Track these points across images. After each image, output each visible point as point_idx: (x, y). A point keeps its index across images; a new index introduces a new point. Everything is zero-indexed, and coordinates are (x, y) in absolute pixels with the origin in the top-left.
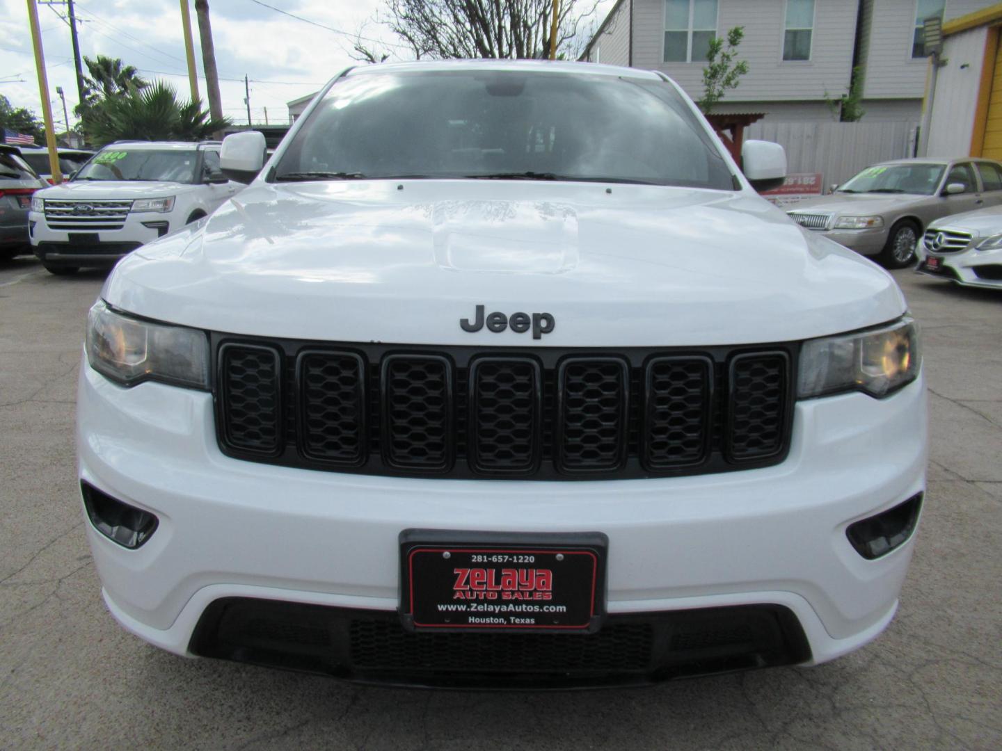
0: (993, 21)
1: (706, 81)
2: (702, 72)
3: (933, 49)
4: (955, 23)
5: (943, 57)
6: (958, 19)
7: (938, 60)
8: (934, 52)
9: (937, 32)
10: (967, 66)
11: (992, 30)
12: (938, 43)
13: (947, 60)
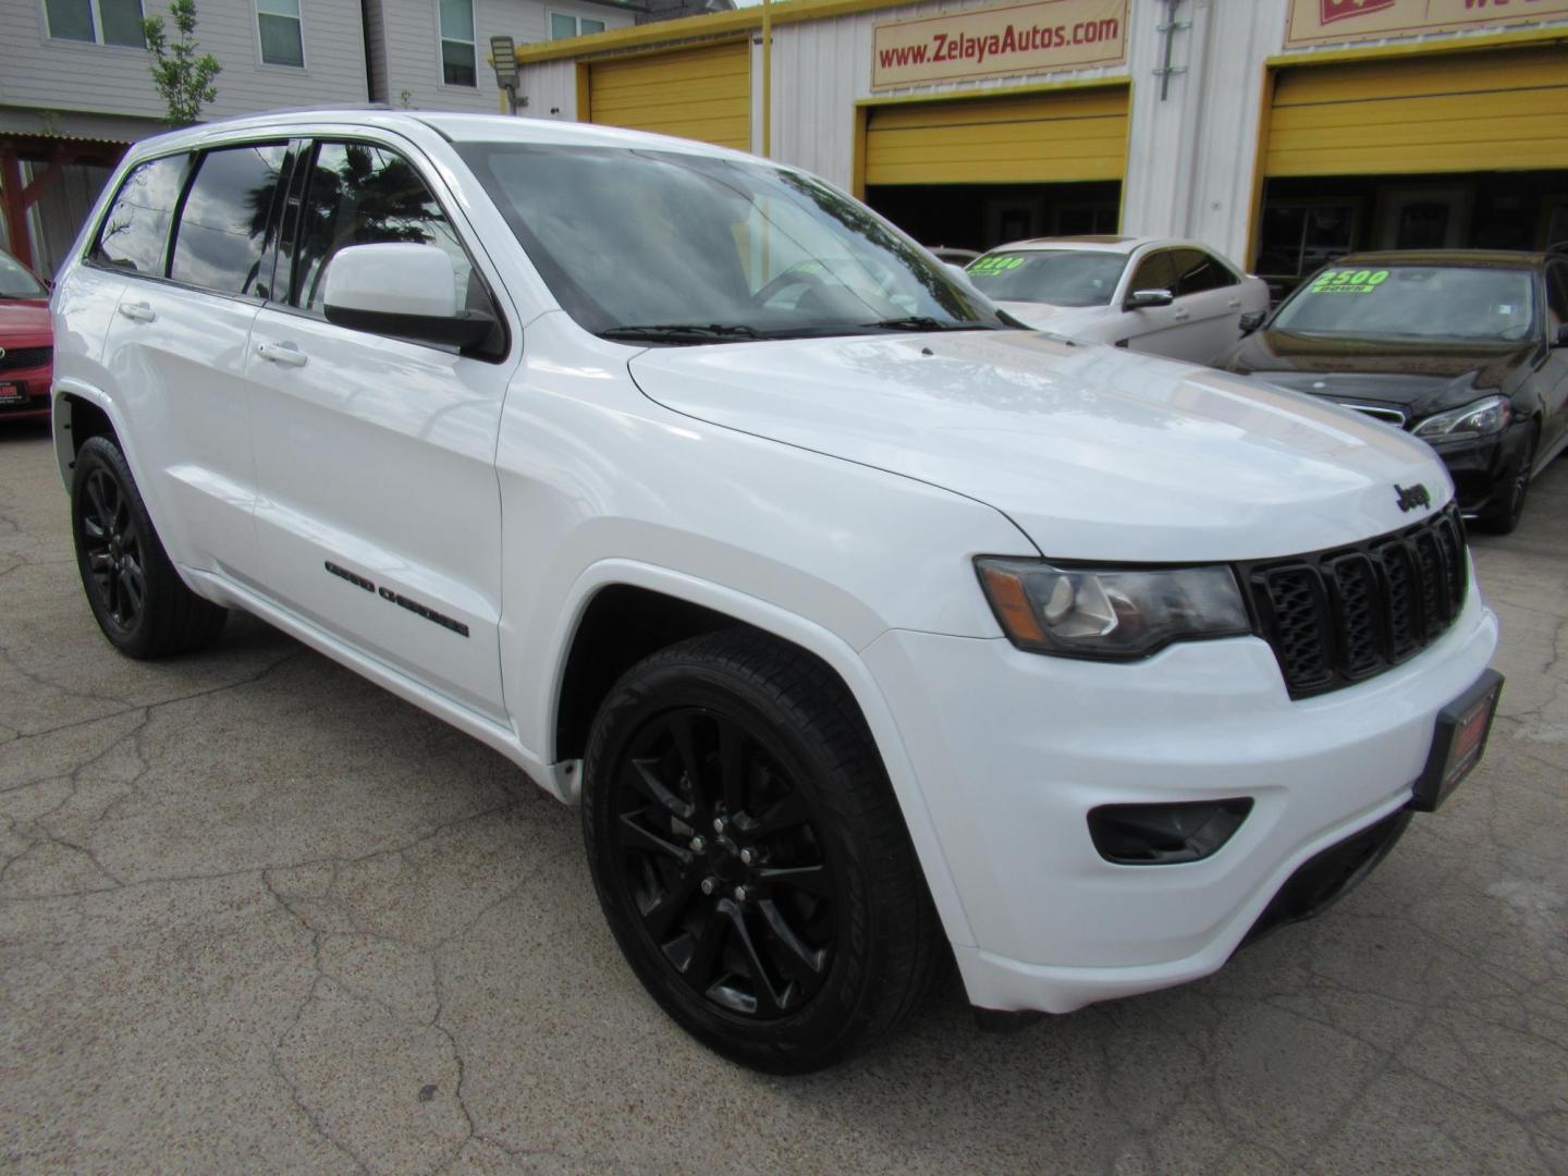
0: (582, 56)
1: (163, 89)
2: (151, 76)
3: (508, 82)
4: (531, 51)
5: (520, 93)
6: (536, 46)
7: (514, 97)
8: (510, 85)
9: (510, 58)
10: (558, 110)
11: (580, 66)
12: (513, 73)
13: (527, 98)
